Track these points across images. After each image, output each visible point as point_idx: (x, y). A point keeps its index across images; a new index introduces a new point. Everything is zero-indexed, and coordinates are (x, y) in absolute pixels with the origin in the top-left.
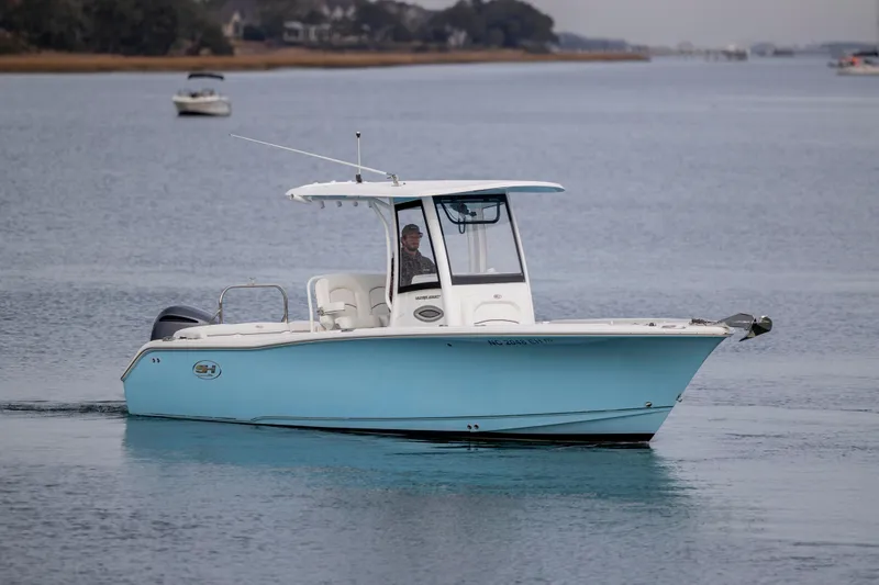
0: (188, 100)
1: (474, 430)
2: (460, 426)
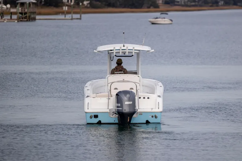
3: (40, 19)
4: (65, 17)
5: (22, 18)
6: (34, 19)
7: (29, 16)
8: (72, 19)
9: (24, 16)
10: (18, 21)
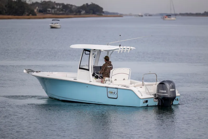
0: (52, 25)
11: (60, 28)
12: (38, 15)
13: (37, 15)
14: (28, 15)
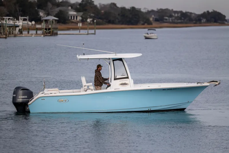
0: (147, 35)
1: (149, 110)
2: (147, 109)
3: (60, 34)
4: (80, 32)
5: (47, 33)
6: (56, 34)
7: (52, 31)
8: (88, 34)
9: (48, 31)
10: (44, 36)
11: (157, 39)
12: (155, 24)
13: (153, 24)
14: (143, 24)
